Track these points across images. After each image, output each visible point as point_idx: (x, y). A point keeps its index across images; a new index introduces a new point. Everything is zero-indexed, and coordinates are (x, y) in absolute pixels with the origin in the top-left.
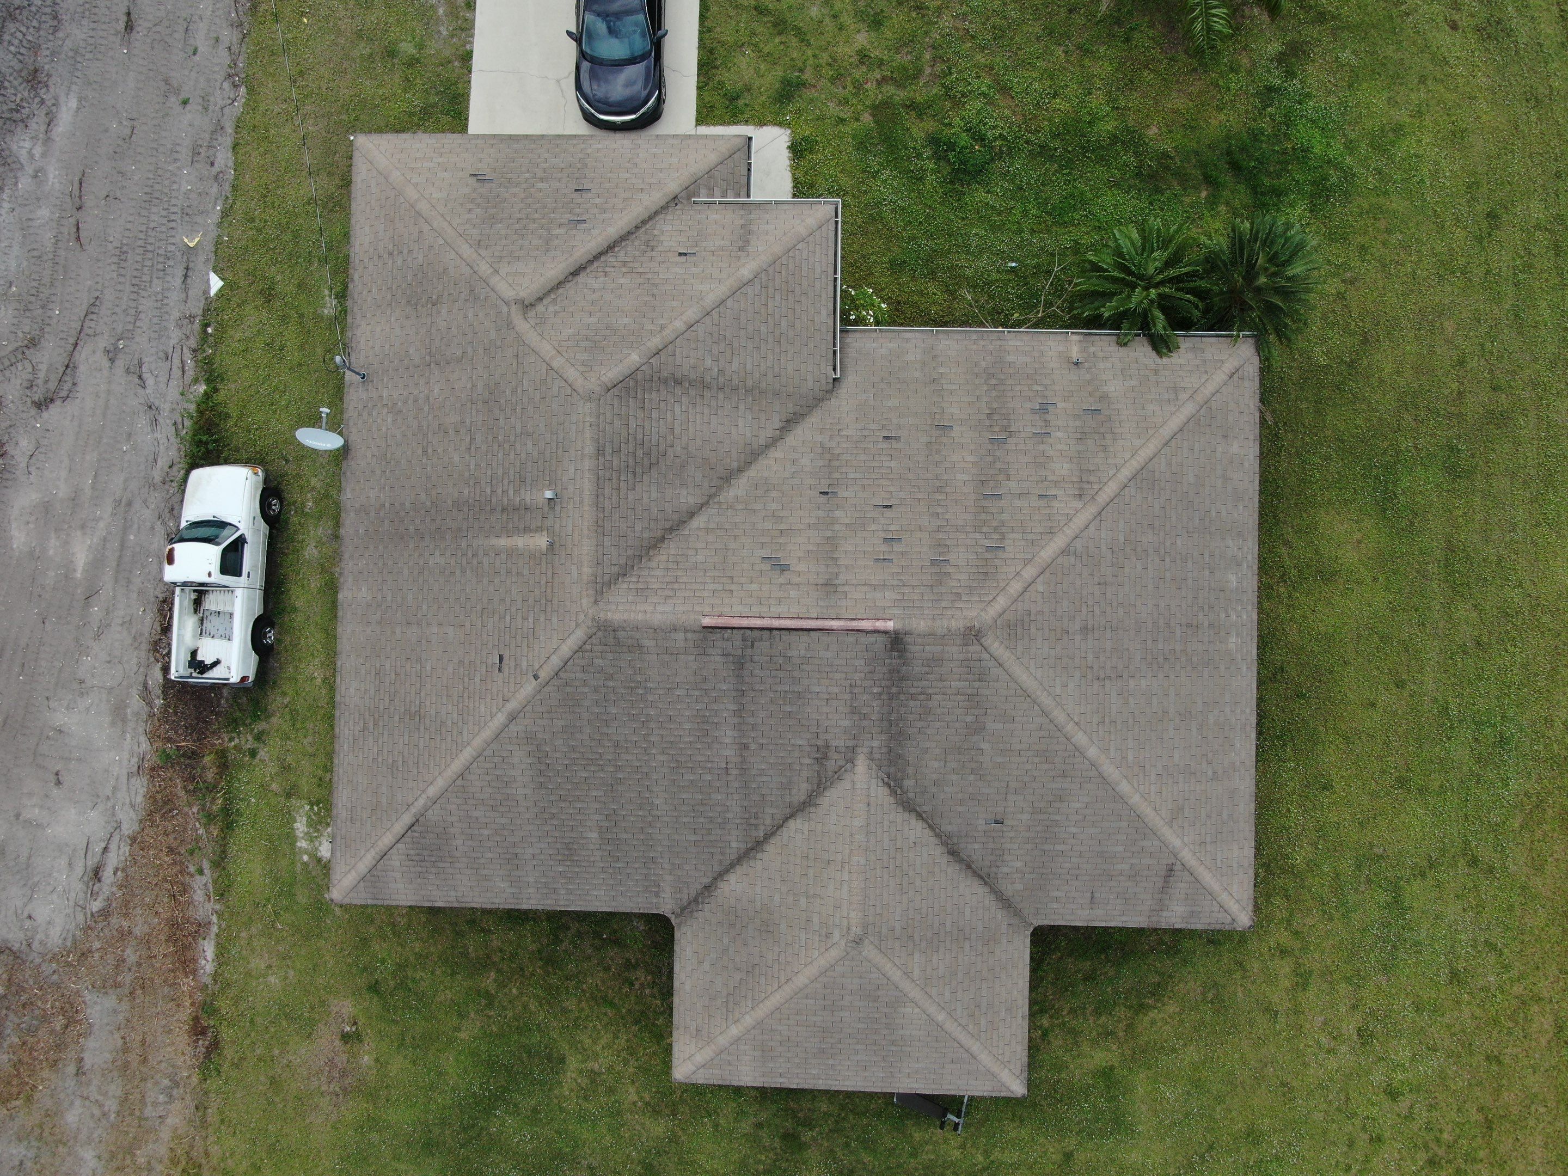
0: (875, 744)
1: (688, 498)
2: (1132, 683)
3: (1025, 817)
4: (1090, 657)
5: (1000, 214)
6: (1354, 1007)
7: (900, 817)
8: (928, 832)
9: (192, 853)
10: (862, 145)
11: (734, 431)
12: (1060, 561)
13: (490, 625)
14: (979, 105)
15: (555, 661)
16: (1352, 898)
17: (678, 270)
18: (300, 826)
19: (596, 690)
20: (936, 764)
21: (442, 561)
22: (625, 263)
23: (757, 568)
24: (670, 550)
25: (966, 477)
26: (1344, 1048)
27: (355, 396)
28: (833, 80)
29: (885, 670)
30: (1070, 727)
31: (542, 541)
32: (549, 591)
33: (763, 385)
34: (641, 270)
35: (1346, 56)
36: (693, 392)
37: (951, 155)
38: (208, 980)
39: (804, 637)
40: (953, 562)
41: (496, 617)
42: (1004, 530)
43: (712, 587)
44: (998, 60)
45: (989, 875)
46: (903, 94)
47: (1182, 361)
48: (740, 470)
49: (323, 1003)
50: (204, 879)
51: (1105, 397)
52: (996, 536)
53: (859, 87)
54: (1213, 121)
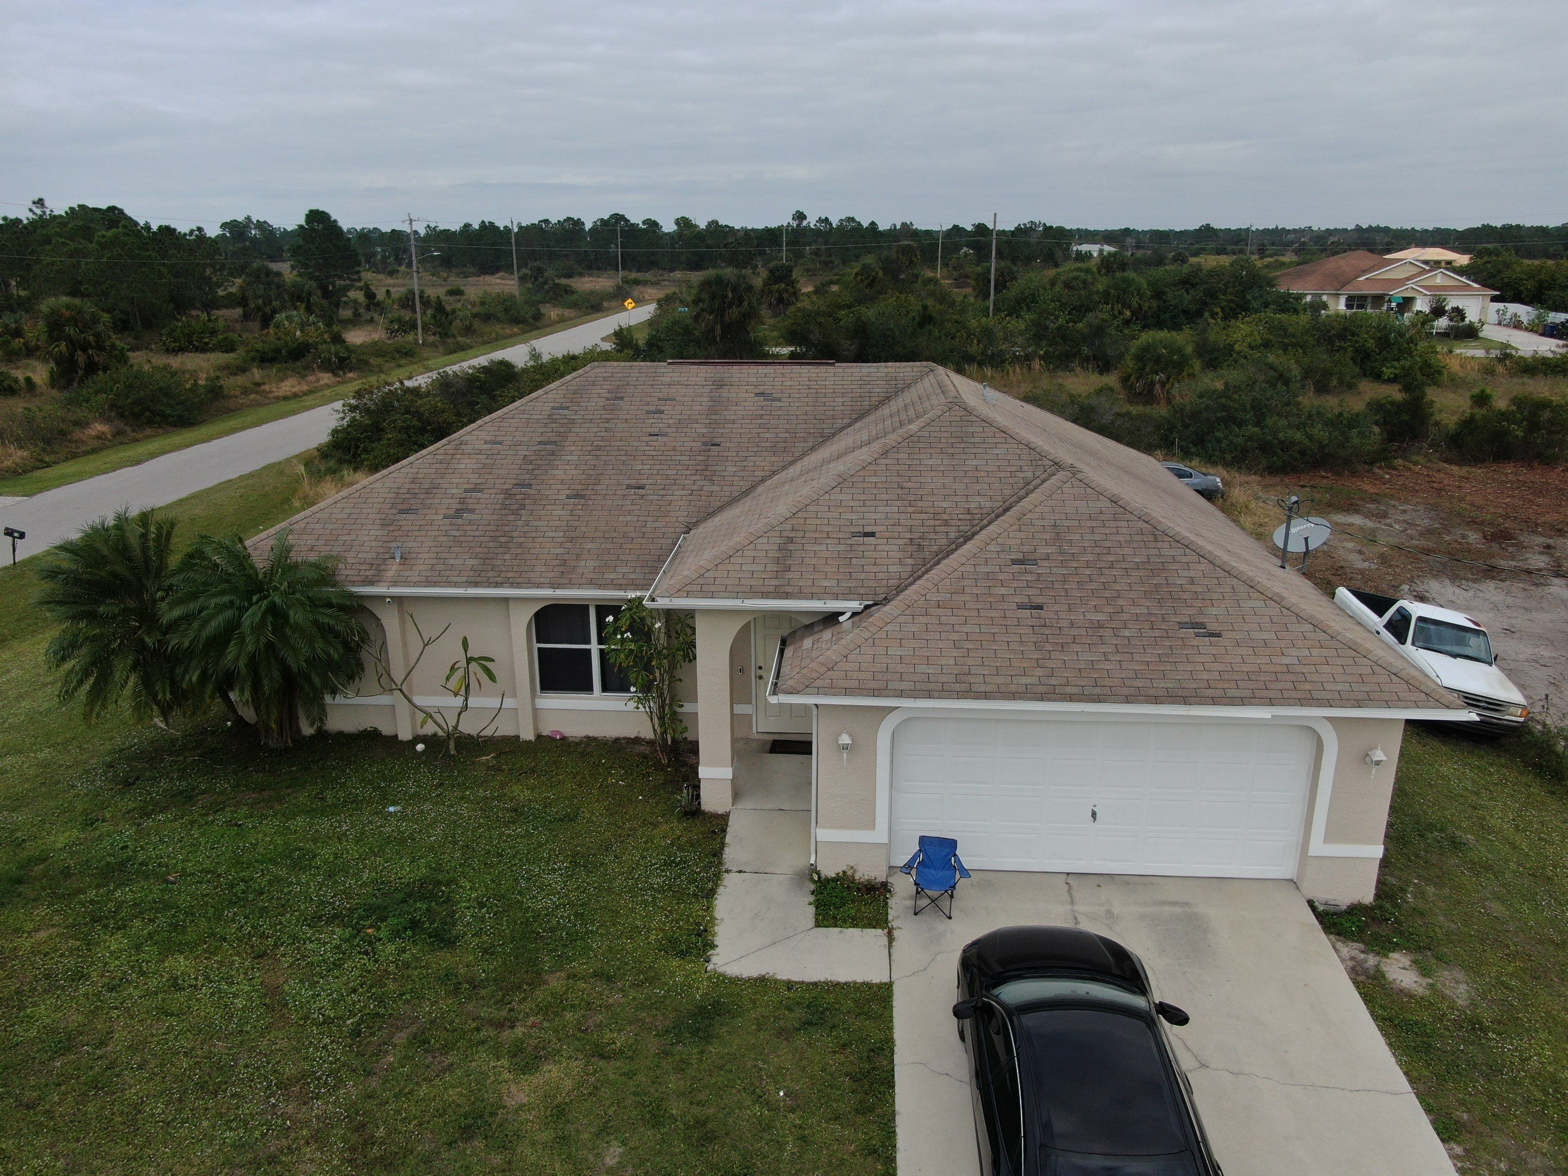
17: (873, 516)
25: (569, 458)
34: (923, 516)
40: (603, 400)
42: (547, 421)
51: (386, 525)
52: (556, 416)
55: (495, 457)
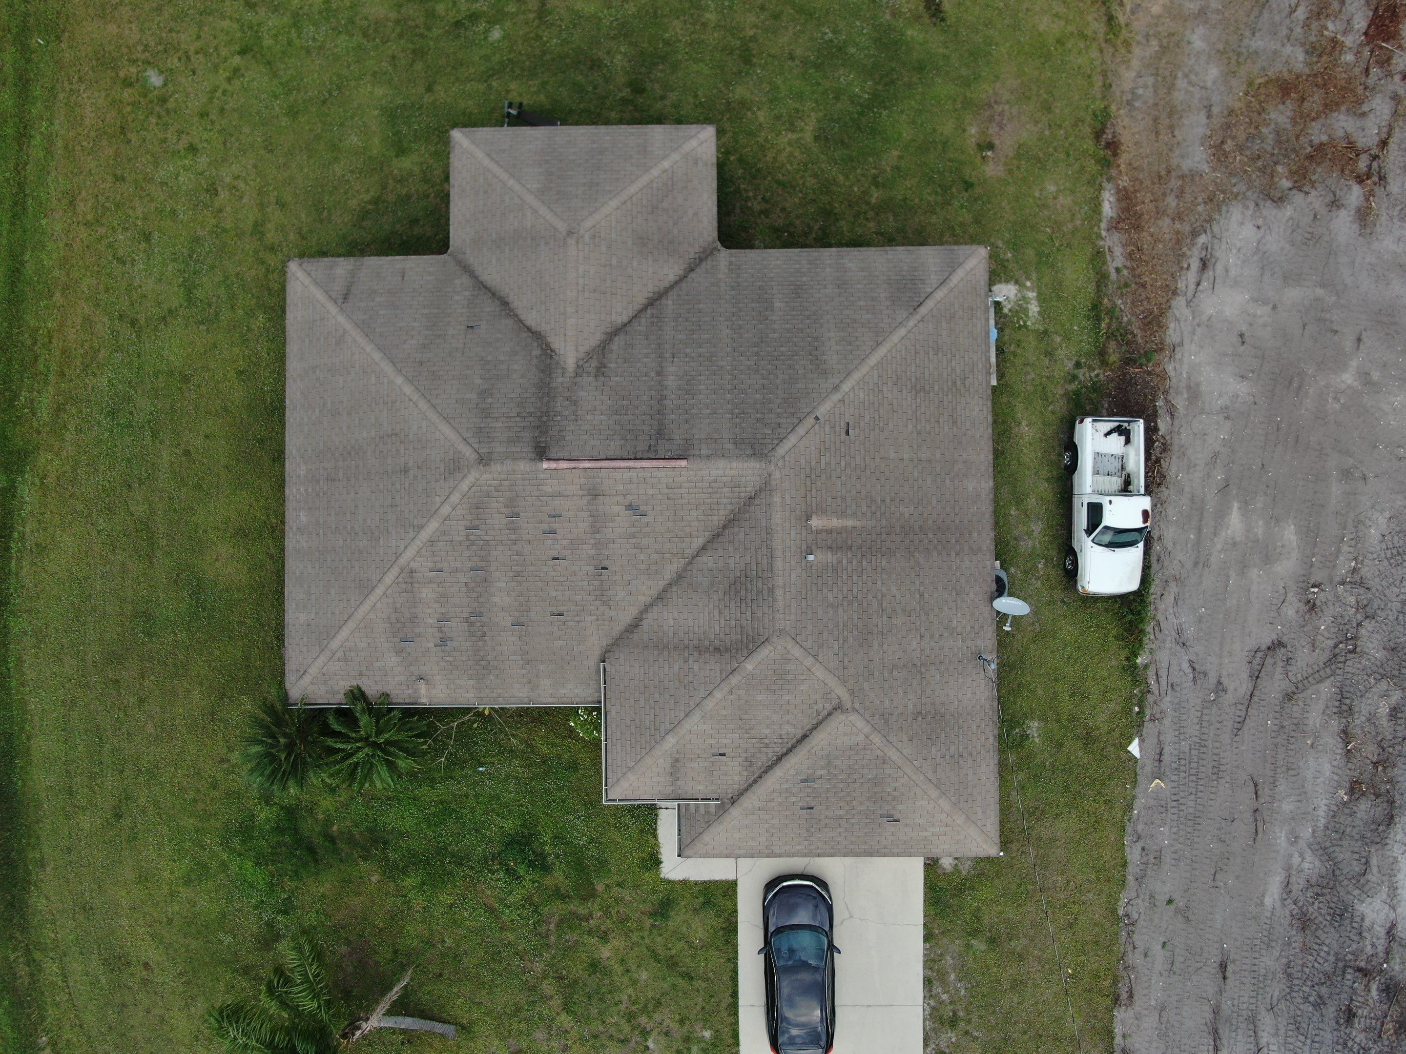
0: (560, 380)
1: (707, 560)
2: (373, 433)
3: (451, 332)
4: (402, 451)
5: (493, 810)
6: (220, 211)
7: (543, 328)
8: (522, 317)
9: (1126, 285)
10: (602, 864)
11: (676, 615)
12: (425, 520)
13: (858, 459)
14: (511, 899)
15: (801, 430)
16: (222, 291)
17: (725, 741)
18: (1034, 308)
19: (771, 411)
20: (516, 367)
21: (902, 509)
22: (767, 746)
23: (650, 507)
24: (717, 519)
25: (499, 584)
26: (228, 180)
27: (987, 642)
28: (627, 919)
29: (551, 433)
30: (415, 397)
31: (816, 522)
32: (809, 483)
33: (656, 653)
34: (754, 741)
35: (228, 940)
36: (707, 643)
37: (532, 857)
38: (1108, 186)
39: (610, 454)
40: (503, 516)
41: (853, 465)
42: (467, 543)
43: (683, 491)
44: (497, 935)
45: (479, 289)
46: (572, 907)
47: (342, 683)
48: (670, 585)
49: (1010, 172)
50: (1115, 265)
51: (398, 652)
52: (472, 538)
53: (607, 912)
54: (329, 886)
55: (444, 585)
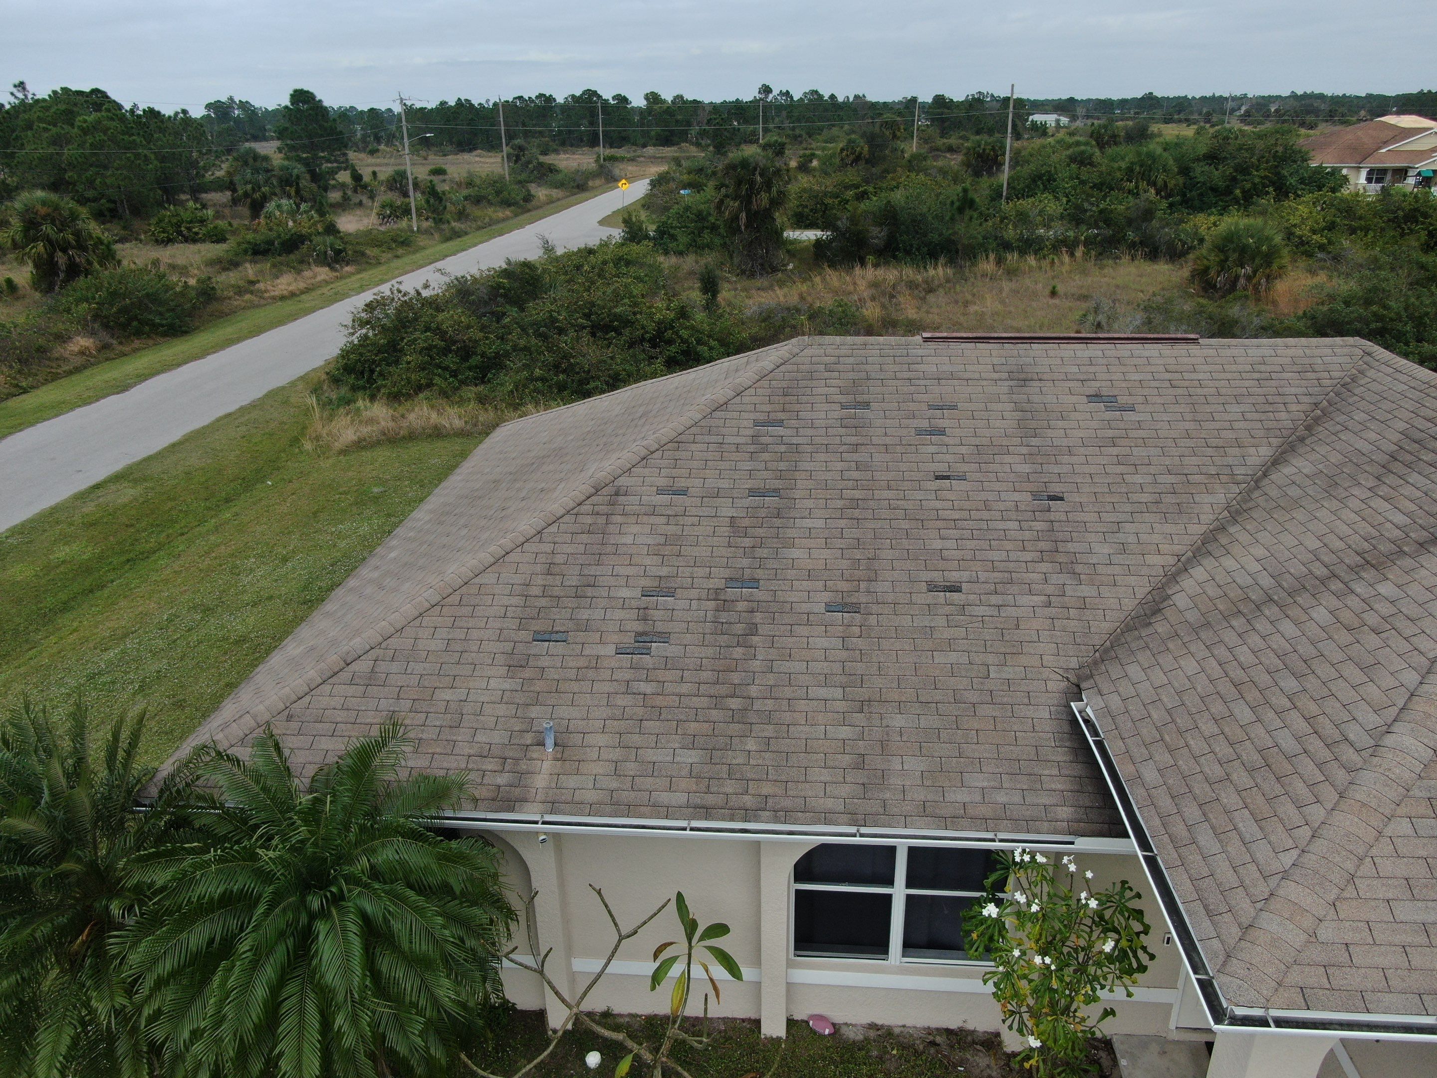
23: (1139, 398)
51: (515, 667)
55: (681, 520)
